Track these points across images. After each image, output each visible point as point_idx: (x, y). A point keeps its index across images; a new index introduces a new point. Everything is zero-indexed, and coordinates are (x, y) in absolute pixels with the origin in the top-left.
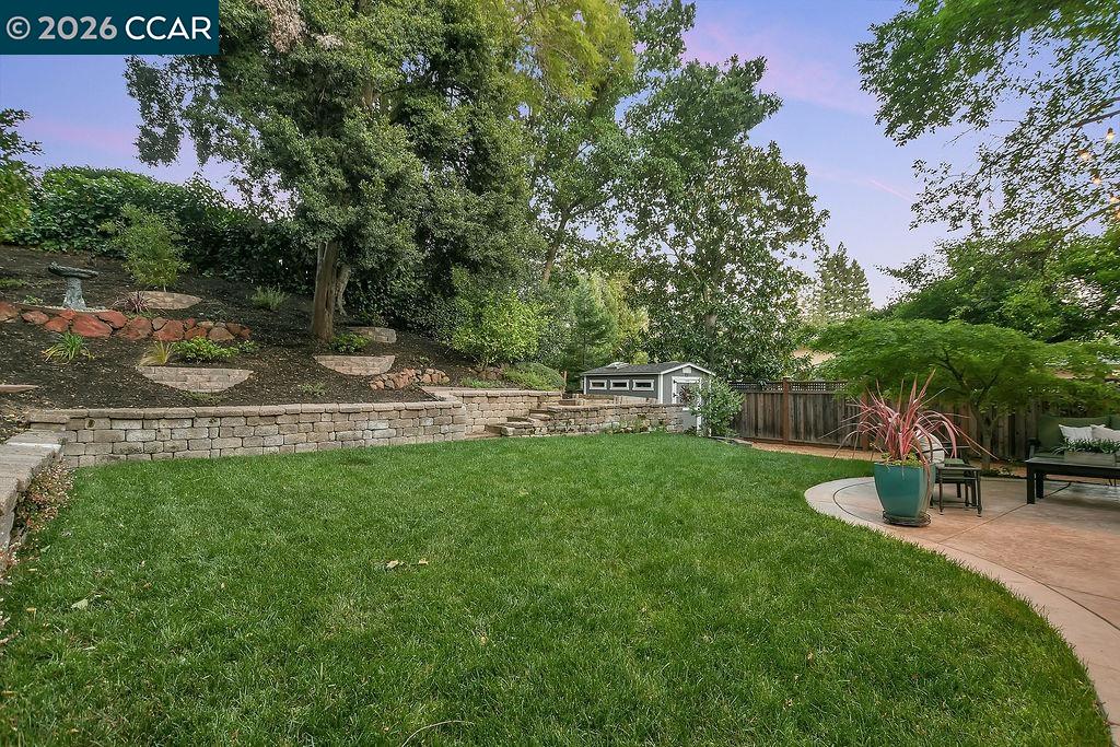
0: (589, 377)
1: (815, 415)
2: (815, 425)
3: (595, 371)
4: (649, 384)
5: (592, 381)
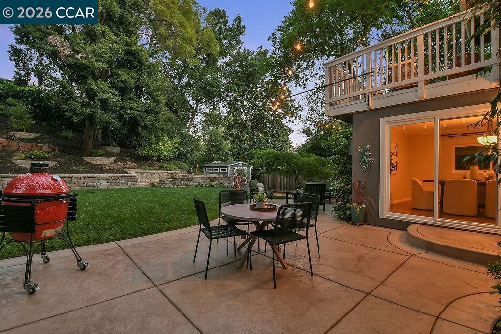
3: (208, 165)
4: (225, 170)
5: (207, 168)
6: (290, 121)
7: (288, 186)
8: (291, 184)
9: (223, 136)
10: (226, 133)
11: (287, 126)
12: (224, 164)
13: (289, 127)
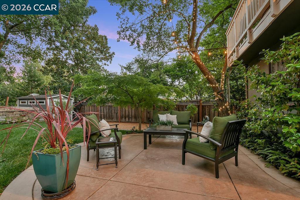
0: (20, 100)
1: (106, 113)
2: (106, 115)
3: (23, 97)
4: (43, 102)
5: (21, 101)
6: (105, 64)
7: (108, 116)
8: (110, 114)
9: (41, 70)
10: (45, 68)
11: (103, 68)
12: (42, 96)
13: (105, 68)
